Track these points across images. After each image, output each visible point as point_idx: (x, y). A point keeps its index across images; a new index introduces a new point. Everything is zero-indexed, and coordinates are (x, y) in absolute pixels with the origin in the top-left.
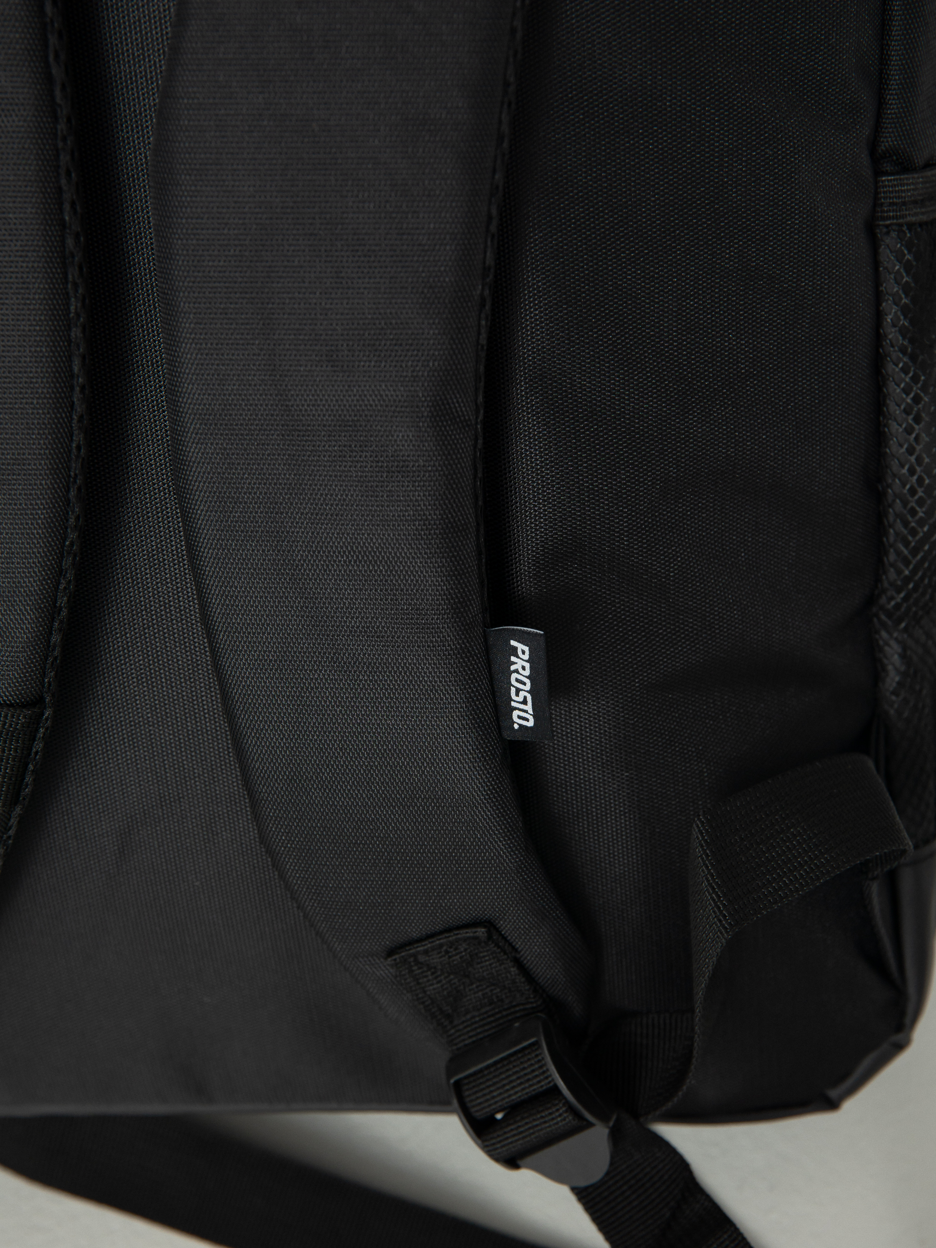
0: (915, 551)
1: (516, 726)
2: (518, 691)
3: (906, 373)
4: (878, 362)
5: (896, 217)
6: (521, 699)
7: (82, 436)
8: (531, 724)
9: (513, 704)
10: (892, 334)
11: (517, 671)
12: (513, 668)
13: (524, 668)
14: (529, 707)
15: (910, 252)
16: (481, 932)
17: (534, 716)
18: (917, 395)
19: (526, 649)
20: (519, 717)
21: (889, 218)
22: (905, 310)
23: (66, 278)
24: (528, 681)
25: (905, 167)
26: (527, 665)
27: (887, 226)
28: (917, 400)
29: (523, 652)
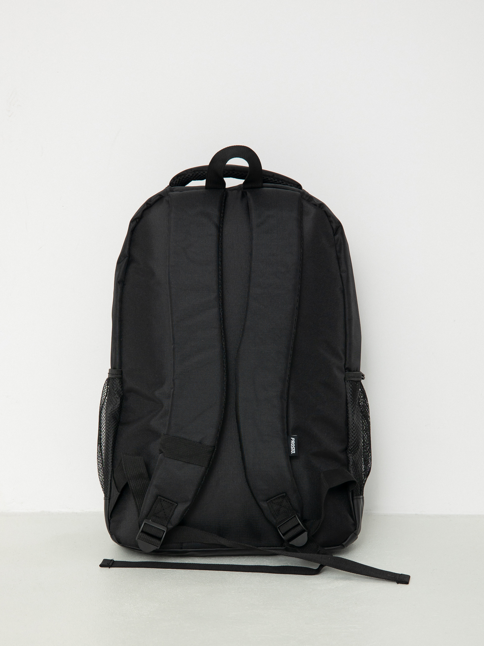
0: (354, 438)
1: (292, 453)
2: (292, 446)
3: (352, 406)
4: (347, 404)
5: (349, 379)
6: (293, 448)
7: (225, 400)
8: (294, 453)
9: (291, 449)
10: (349, 399)
11: (292, 443)
12: (291, 443)
13: (293, 442)
14: (294, 449)
15: (351, 385)
16: (284, 494)
17: (295, 451)
18: (354, 409)
19: (294, 439)
20: (292, 451)
21: (347, 379)
22: (351, 395)
23: (224, 374)
24: (294, 445)
25: (350, 370)
26: (294, 442)
27: (347, 381)
28: (354, 410)
29: (293, 439)
